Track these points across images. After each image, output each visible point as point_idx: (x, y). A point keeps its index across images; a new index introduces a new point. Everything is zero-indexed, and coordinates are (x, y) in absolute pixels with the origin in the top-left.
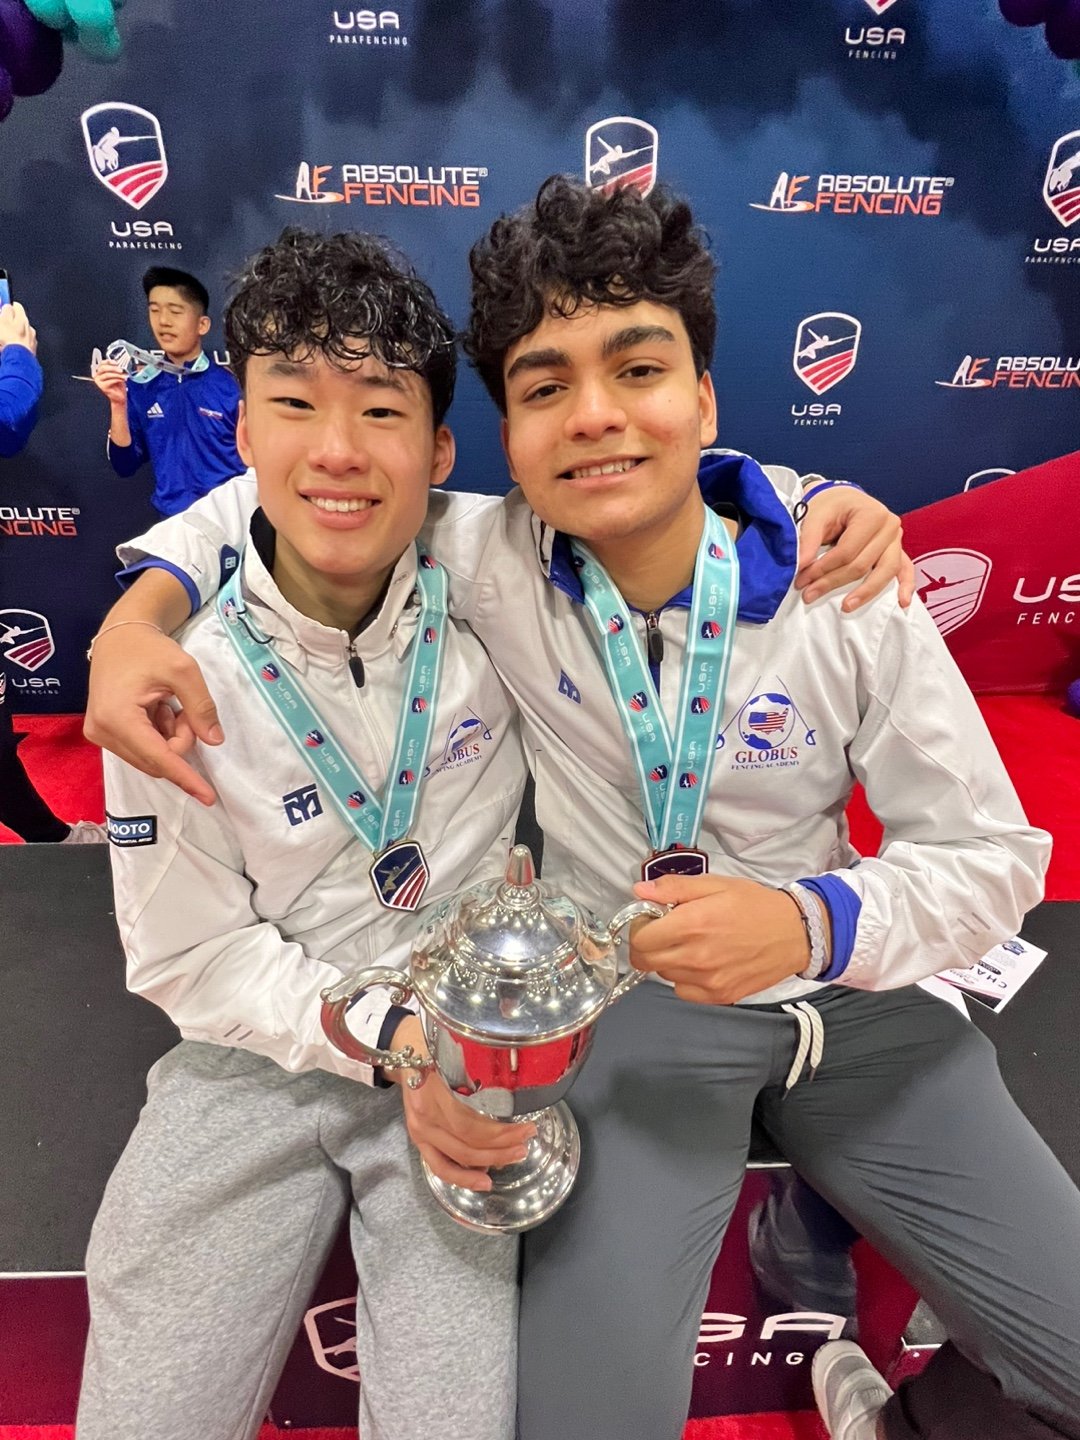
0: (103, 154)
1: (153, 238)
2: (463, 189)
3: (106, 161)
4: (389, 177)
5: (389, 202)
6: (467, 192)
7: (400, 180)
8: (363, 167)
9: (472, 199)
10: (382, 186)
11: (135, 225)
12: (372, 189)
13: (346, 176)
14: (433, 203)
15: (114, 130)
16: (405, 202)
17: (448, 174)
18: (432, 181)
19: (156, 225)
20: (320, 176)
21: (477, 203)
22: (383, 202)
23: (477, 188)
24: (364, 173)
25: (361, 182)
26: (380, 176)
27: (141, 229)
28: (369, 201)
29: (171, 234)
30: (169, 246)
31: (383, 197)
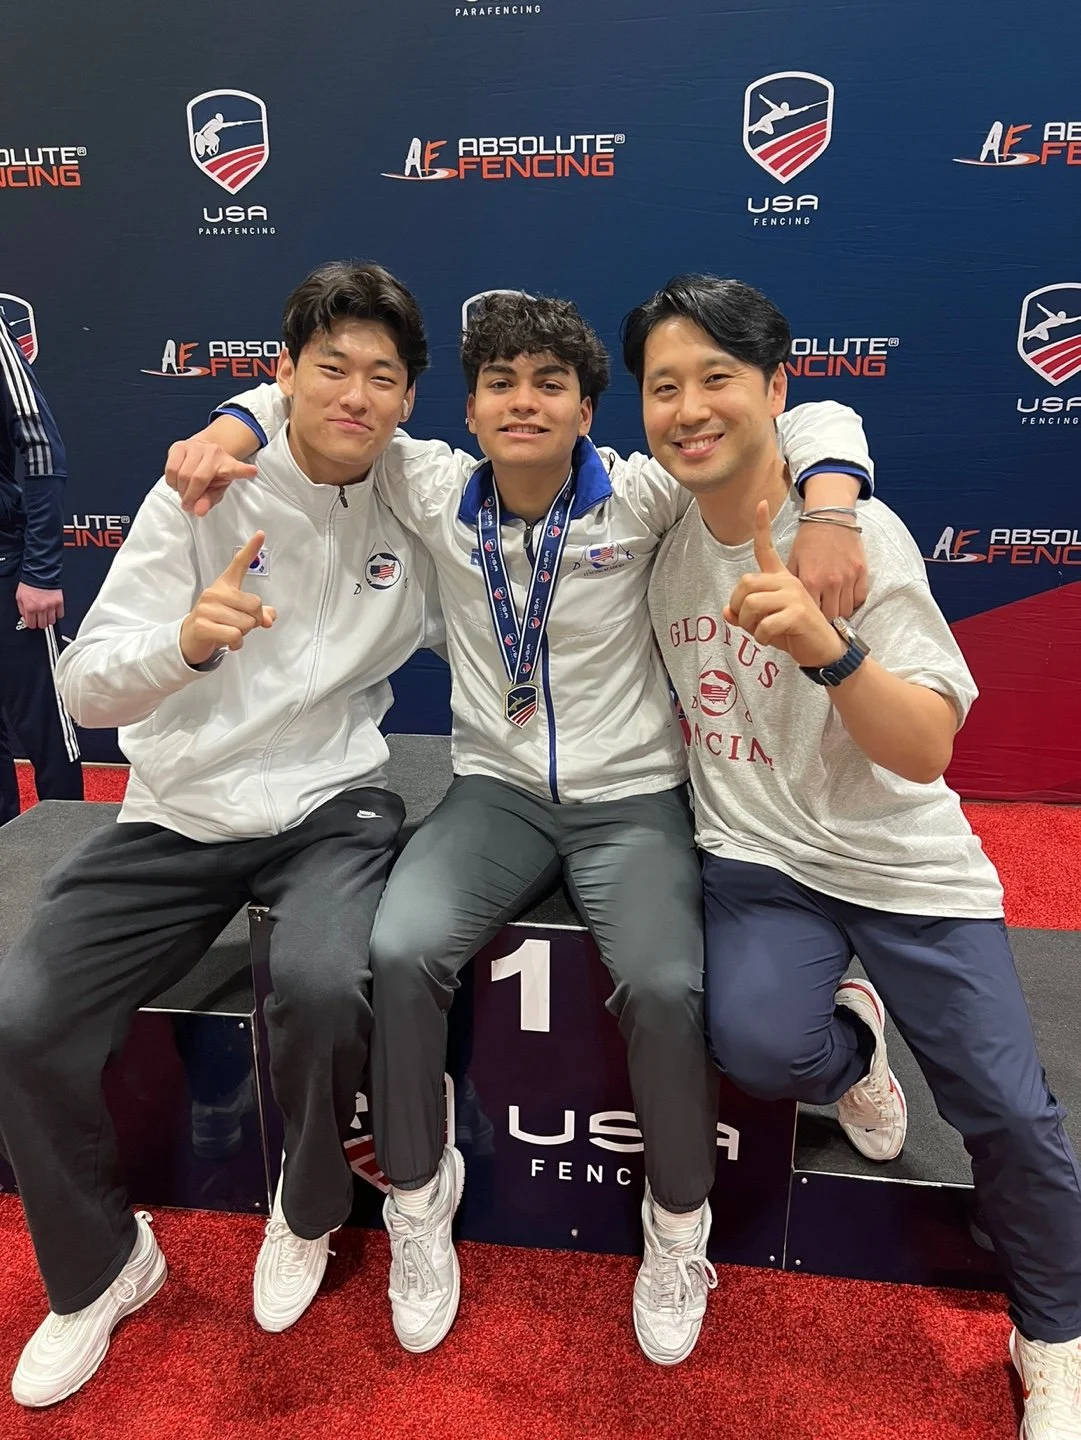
0: (204, 140)
1: (245, 223)
2: (595, 158)
3: (207, 147)
4: (511, 149)
5: (509, 176)
6: (598, 160)
7: (522, 152)
8: (482, 140)
9: (606, 168)
10: (502, 159)
11: (228, 210)
12: (489, 163)
13: (461, 150)
14: (559, 174)
15: (219, 116)
16: (528, 175)
17: (579, 143)
18: (559, 151)
19: (250, 210)
20: (433, 151)
21: (611, 173)
22: (502, 176)
23: (612, 156)
24: (482, 146)
25: (478, 156)
26: (500, 149)
27: (235, 214)
28: (486, 175)
29: (265, 218)
30: (261, 231)
31: (503, 170)
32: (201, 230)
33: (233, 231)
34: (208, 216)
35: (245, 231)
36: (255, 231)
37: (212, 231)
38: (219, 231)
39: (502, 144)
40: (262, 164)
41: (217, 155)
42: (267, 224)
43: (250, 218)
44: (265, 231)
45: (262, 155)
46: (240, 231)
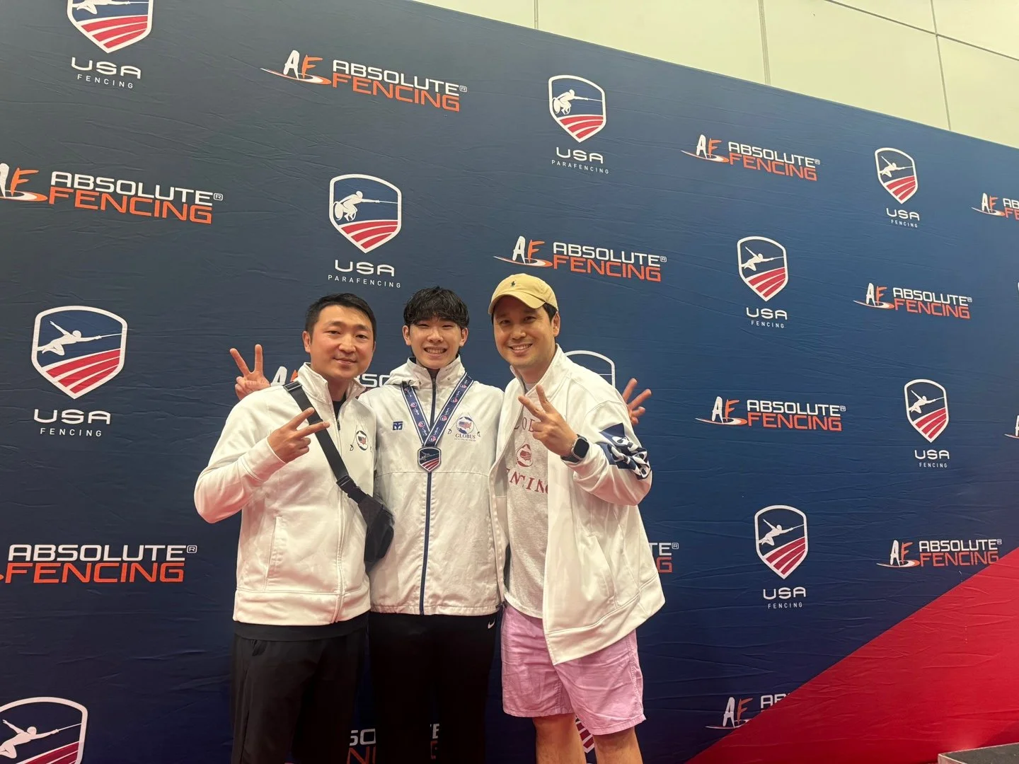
32: (330, 277)
33: (362, 281)
34: (339, 267)
35: (372, 282)
36: (383, 283)
37: (340, 279)
38: (348, 279)
39: (584, 250)
40: (394, 234)
41: (354, 221)
42: (394, 280)
43: (379, 273)
44: (391, 285)
45: (395, 228)
46: (368, 282)
